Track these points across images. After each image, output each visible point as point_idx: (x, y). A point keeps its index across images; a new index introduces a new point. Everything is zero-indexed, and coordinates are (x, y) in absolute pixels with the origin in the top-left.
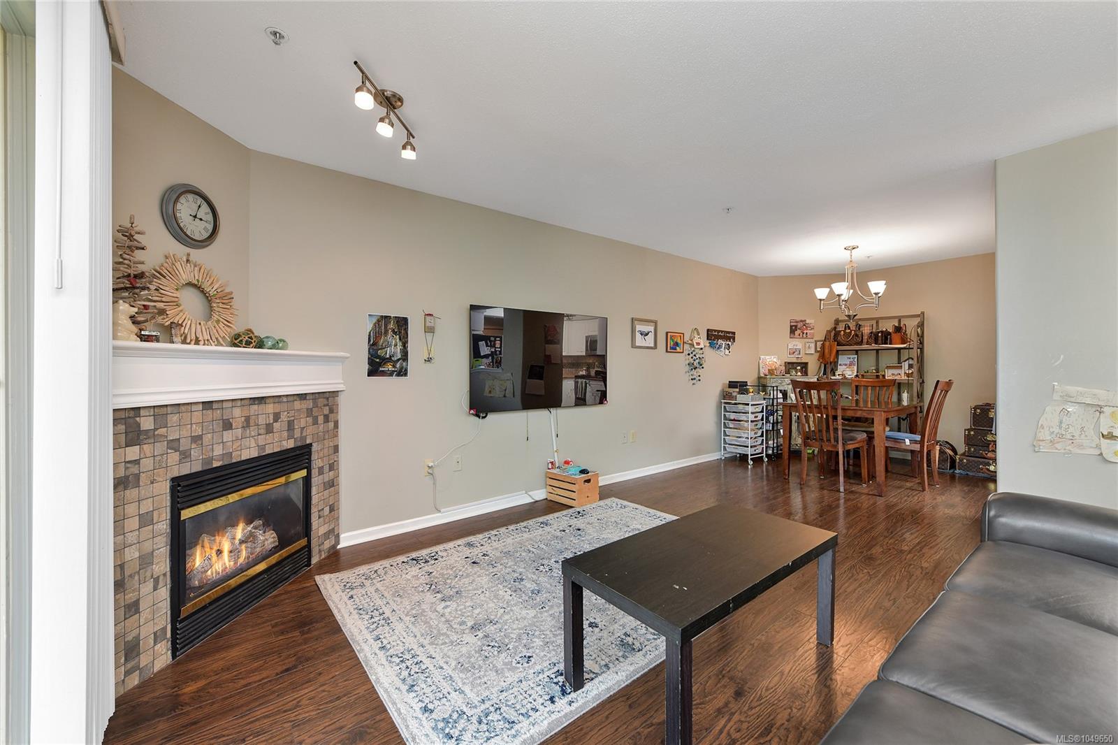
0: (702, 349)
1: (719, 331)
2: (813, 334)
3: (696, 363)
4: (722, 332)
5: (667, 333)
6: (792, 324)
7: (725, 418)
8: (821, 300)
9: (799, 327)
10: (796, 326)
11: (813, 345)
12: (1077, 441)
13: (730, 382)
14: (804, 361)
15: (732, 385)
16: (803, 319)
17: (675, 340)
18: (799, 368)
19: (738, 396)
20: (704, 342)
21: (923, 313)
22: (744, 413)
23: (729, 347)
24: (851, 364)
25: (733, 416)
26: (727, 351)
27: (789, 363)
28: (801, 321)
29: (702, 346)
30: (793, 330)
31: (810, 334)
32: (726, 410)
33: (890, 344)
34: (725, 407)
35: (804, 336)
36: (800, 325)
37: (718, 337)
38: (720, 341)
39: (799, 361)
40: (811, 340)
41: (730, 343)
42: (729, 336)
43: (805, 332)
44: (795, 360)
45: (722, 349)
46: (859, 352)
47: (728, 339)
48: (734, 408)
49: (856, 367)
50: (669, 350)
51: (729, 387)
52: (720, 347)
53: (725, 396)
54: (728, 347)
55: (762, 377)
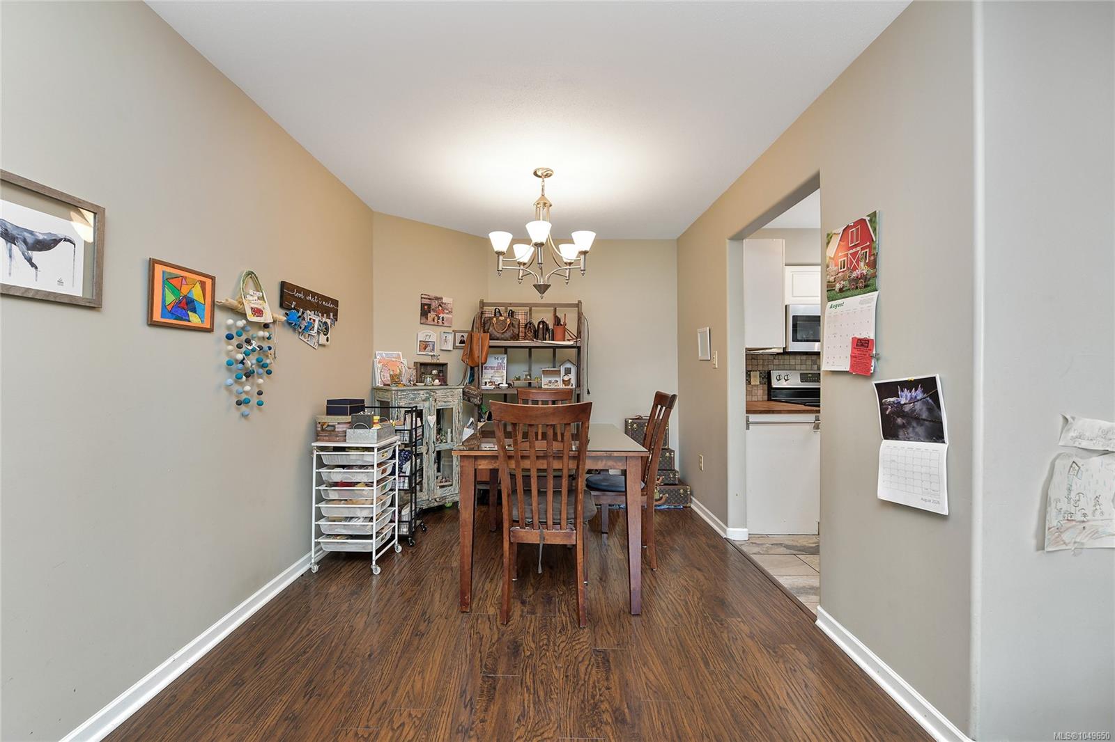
0: (266, 326)
1: (307, 292)
2: (450, 321)
3: (251, 362)
4: (314, 294)
5: (153, 263)
6: (425, 301)
7: (320, 482)
8: (499, 253)
9: (433, 307)
10: (429, 306)
11: (450, 337)
12: (1090, 523)
13: (329, 402)
14: (441, 361)
15: (335, 407)
16: (439, 296)
17: (185, 291)
18: (435, 372)
19: (350, 432)
20: (272, 312)
21: (580, 302)
22: (361, 467)
23: (327, 329)
24: (499, 367)
25: (338, 475)
26: (322, 339)
27: (422, 364)
28: (437, 299)
29: (267, 318)
30: (425, 310)
31: (448, 319)
32: (321, 464)
33: (553, 340)
34: (319, 457)
35: (439, 322)
36: (434, 304)
37: (308, 306)
38: (310, 315)
39: (435, 361)
40: (450, 330)
41: (329, 321)
42: (328, 307)
43: (441, 315)
44: (428, 360)
45: (314, 332)
46: (509, 350)
47: (325, 311)
48: (340, 458)
49: (505, 372)
50: (157, 317)
51: (328, 414)
52: (309, 327)
53: (321, 431)
54: (325, 329)
55: (379, 389)
